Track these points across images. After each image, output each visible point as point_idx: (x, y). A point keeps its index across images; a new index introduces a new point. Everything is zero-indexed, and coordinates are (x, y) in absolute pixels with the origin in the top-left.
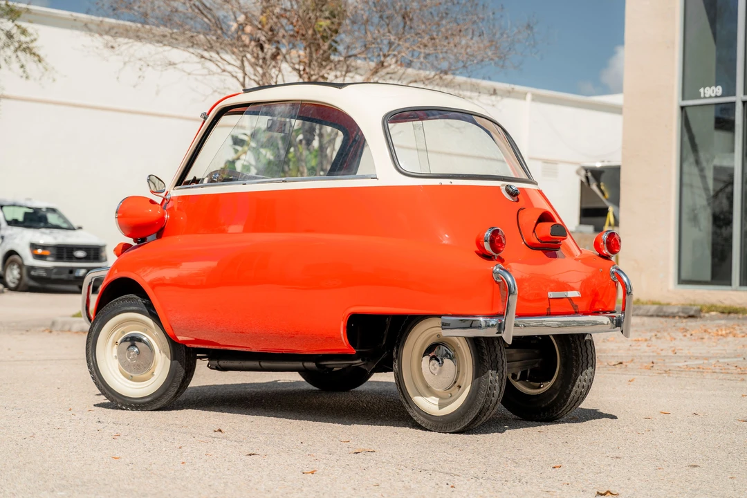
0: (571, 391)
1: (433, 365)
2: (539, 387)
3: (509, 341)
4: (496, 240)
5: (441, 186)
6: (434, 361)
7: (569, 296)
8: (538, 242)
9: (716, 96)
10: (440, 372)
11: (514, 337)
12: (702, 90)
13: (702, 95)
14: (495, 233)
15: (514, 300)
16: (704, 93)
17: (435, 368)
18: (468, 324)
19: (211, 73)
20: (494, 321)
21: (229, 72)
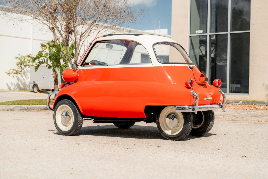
0: (207, 128)
1: (171, 120)
2: (196, 126)
3: (196, 113)
4: (192, 83)
5: (172, 66)
6: (171, 119)
7: (209, 99)
8: (201, 83)
9: (201, 33)
10: (173, 123)
11: (198, 112)
12: (196, 31)
13: (196, 33)
14: (191, 81)
15: (197, 101)
16: (197, 32)
17: (171, 121)
18: (182, 108)
19: (40, 24)
20: (191, 107)
21: (45, 24)
